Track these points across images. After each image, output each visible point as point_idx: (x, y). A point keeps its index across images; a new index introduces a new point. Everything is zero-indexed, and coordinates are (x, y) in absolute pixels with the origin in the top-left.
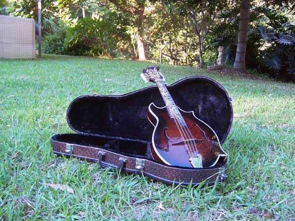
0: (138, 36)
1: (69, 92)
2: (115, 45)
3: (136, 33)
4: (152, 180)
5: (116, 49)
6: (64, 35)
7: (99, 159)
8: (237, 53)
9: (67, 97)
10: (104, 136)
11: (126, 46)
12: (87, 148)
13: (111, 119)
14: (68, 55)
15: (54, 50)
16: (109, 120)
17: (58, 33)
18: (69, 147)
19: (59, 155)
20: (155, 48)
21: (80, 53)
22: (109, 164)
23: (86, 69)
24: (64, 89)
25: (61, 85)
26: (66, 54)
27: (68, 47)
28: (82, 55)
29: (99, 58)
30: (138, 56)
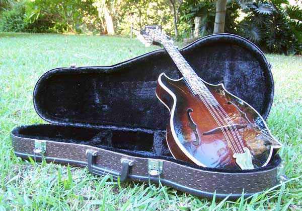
0: (105, 9)
1: (33, 70)
2: (80, 20)
3: (103, 5)
4: (175, 192)
5: (82, 25)
6: (24, 11)
7: (88, 161)
8: (215, 25)
9: (31, 75)
10: (88, 125)
11: (92, 21)
12: (67, 146)
13: (98, 101)
14: (29, 32)
15: (13, 28)
16: (94, 104)
17: (16, 9)
18: (39, 145)
19: (24, 158)
20: (124, 22)
21: (42, 30)
22: (105, 170)
23: (51, 45)
24: (26, 66)
25: (22, 61)
26: (27, 31)
27: (29, 24)
28: (44, 32)
29: (64, 35)
30: (106, 30)
